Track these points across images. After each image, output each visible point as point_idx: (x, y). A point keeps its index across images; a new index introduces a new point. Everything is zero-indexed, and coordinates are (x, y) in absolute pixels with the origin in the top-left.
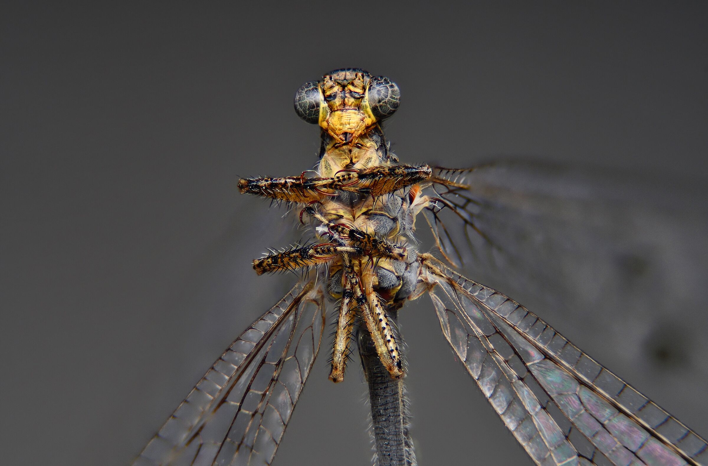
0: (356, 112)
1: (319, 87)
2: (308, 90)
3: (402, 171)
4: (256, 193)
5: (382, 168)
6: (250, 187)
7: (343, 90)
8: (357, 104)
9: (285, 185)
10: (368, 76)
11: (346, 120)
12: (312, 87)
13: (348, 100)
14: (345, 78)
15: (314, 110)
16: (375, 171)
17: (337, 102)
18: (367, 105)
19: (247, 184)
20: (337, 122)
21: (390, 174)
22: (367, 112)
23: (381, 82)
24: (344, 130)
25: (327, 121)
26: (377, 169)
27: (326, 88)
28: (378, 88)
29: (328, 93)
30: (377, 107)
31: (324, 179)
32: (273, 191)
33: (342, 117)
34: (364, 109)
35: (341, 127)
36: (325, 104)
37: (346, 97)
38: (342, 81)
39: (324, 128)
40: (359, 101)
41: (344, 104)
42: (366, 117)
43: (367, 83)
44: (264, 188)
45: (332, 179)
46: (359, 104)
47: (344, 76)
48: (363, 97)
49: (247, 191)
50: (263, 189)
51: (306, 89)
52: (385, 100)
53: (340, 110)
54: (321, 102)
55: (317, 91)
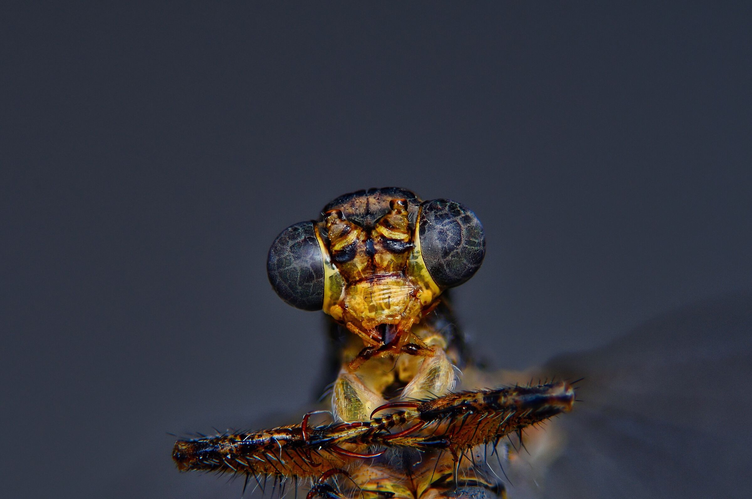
0: (401, 280)
1: (317, 234)
2: (295, 244)
3: (514, 399)
4: (213, 468)
5: (470, 396)
6: (201, 458)
7: (369, 236)
8: (399, 265)
9: (271, 445)
10: (415, 201)
11: (380, 299)
12: (303, 237)
13: (381, 258)
14: (368, 211)
15: (312, 284)
16: (456, 403)
17: (359, 263)
18: (421, 264)
19: (194, 450)
20: (362, 305)
21: (488, 408)
22: (422, 278)
23: (444, 212)
24: (379, 320)
25: (342, 305)
26: (460, 398)
27: (332, 236)
28: (439, 227)
29: (338, 247)
30: (441, 265)
31: (349, 427)
32: (247, 460)
33: (371, 294)
34: (415, 274)
35: (373, 314)
36: (334, 269)
37: (376, 251)
38: (362, 217)
39: (335, 317)
40: (402, 257)
41: (372, 267)
42: (421, 288)
43: (415, 216)
44: (229, 456)
45: (366, 424)
46: (403, 262)
47: (364, 206)
48: (410, 249)
49: (195, 466)
50: (227, 460)
51: (291, 243)
52: (455, 251)
53: (366, 279)
54: (326, 266)
55: (314, 243)
